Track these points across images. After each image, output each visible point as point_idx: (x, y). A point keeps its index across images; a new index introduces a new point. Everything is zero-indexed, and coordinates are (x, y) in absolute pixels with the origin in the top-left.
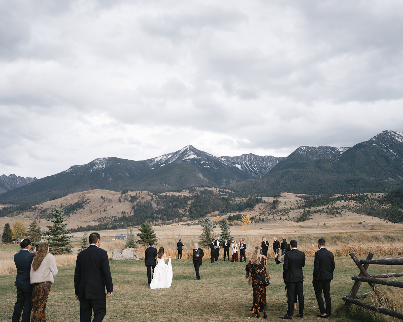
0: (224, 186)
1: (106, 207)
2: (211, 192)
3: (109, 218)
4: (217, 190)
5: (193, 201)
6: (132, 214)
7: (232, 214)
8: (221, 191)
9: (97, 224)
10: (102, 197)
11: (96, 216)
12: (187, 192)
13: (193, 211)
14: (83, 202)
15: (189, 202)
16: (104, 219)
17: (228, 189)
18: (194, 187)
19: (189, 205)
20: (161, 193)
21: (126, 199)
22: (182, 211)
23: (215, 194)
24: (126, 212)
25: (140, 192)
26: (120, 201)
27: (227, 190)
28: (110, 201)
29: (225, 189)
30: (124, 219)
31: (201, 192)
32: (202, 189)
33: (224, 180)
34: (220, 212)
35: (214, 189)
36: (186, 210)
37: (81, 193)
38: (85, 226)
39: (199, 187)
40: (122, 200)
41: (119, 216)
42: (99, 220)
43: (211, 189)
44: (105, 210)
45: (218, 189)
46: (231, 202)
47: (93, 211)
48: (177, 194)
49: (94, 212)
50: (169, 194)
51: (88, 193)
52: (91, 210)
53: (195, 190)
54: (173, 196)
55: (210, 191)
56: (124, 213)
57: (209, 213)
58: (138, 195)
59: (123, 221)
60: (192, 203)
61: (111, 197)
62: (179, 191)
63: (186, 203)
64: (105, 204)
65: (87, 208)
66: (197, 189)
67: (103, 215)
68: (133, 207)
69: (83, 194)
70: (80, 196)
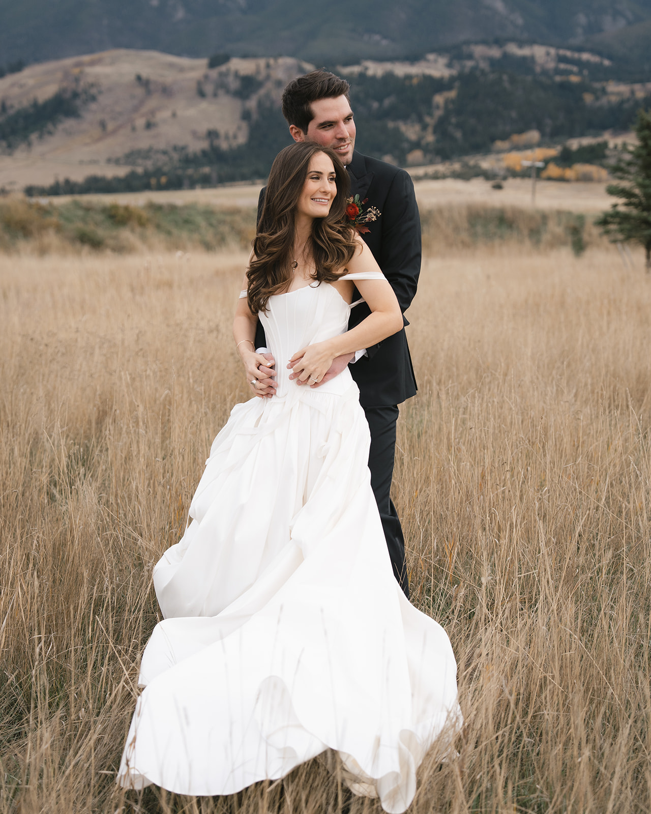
0: (578, 41)
1: (153, 113)
2: (526, 64)
3: (165, 153)
4: (548, 54)
5: (452, 94)
6: (242, 139)
7: (574, 144)
8: (562, 59)
9: (122, 172)
10: (139, 78)
11: (119, 144)
12: (442, 61)
13: (451, 129)
14: (75, 95)
15: (439, 99)
16: (146, 154)
17: (592, 51)
18: (468, 43)
19: (438, 107)
20: (347, 64)
21: (221, 85)
22: (411, 131)
23: (538, 69)
24: (222, 132)
25: (272, 61)
26: (202, 94)
27: (585, 56)
28: (166, 91)
29: (580, 49)
30: (214, 156)
31: (493, 62)
32: (495, 53)
33: (582, 19)
34: (543, 134)
35: (540, 53)
36: (425, 127)
37: (68, 62)
38: (79, 176)
39: (484, 42)
40: (209, 88)
41: (197, 146)
42: (131, 157)
43: (526, 52)
44: (149, 126)
45: (553, 51)
46: (588, 98)
47: (110, 126)
48: (401, 70)
49: (114, 132)
50: (375, 69)
51: (92, 63)
52: (103, 125)
53: (470, 57)
54: (389, 77)
55: (524, 58)
56: (212, 135)
57: (505, 137)
58: (263, 73)
59: (210, 163)
60: (447, 102)
61: (169, 77)
62: (413, 58)
63: (428, 102)
64: (152, 103)
65: (92, 114)
66: (479, 50)
67: (144, 141)
68: (246, 115)
69: (79, 65)
70: (66, 74)
